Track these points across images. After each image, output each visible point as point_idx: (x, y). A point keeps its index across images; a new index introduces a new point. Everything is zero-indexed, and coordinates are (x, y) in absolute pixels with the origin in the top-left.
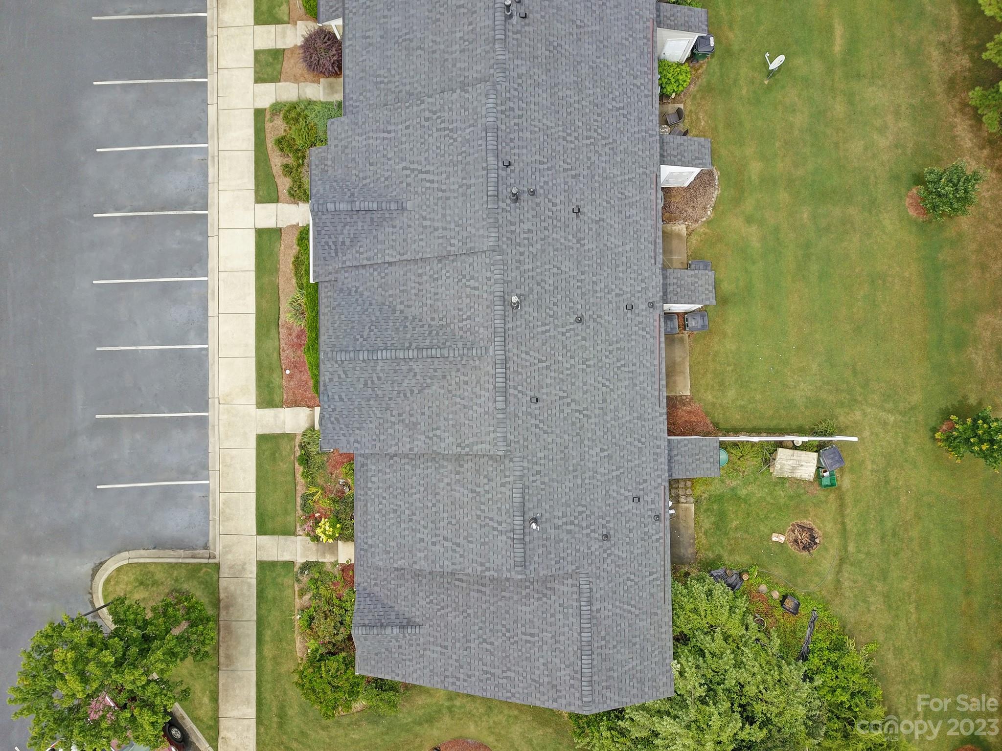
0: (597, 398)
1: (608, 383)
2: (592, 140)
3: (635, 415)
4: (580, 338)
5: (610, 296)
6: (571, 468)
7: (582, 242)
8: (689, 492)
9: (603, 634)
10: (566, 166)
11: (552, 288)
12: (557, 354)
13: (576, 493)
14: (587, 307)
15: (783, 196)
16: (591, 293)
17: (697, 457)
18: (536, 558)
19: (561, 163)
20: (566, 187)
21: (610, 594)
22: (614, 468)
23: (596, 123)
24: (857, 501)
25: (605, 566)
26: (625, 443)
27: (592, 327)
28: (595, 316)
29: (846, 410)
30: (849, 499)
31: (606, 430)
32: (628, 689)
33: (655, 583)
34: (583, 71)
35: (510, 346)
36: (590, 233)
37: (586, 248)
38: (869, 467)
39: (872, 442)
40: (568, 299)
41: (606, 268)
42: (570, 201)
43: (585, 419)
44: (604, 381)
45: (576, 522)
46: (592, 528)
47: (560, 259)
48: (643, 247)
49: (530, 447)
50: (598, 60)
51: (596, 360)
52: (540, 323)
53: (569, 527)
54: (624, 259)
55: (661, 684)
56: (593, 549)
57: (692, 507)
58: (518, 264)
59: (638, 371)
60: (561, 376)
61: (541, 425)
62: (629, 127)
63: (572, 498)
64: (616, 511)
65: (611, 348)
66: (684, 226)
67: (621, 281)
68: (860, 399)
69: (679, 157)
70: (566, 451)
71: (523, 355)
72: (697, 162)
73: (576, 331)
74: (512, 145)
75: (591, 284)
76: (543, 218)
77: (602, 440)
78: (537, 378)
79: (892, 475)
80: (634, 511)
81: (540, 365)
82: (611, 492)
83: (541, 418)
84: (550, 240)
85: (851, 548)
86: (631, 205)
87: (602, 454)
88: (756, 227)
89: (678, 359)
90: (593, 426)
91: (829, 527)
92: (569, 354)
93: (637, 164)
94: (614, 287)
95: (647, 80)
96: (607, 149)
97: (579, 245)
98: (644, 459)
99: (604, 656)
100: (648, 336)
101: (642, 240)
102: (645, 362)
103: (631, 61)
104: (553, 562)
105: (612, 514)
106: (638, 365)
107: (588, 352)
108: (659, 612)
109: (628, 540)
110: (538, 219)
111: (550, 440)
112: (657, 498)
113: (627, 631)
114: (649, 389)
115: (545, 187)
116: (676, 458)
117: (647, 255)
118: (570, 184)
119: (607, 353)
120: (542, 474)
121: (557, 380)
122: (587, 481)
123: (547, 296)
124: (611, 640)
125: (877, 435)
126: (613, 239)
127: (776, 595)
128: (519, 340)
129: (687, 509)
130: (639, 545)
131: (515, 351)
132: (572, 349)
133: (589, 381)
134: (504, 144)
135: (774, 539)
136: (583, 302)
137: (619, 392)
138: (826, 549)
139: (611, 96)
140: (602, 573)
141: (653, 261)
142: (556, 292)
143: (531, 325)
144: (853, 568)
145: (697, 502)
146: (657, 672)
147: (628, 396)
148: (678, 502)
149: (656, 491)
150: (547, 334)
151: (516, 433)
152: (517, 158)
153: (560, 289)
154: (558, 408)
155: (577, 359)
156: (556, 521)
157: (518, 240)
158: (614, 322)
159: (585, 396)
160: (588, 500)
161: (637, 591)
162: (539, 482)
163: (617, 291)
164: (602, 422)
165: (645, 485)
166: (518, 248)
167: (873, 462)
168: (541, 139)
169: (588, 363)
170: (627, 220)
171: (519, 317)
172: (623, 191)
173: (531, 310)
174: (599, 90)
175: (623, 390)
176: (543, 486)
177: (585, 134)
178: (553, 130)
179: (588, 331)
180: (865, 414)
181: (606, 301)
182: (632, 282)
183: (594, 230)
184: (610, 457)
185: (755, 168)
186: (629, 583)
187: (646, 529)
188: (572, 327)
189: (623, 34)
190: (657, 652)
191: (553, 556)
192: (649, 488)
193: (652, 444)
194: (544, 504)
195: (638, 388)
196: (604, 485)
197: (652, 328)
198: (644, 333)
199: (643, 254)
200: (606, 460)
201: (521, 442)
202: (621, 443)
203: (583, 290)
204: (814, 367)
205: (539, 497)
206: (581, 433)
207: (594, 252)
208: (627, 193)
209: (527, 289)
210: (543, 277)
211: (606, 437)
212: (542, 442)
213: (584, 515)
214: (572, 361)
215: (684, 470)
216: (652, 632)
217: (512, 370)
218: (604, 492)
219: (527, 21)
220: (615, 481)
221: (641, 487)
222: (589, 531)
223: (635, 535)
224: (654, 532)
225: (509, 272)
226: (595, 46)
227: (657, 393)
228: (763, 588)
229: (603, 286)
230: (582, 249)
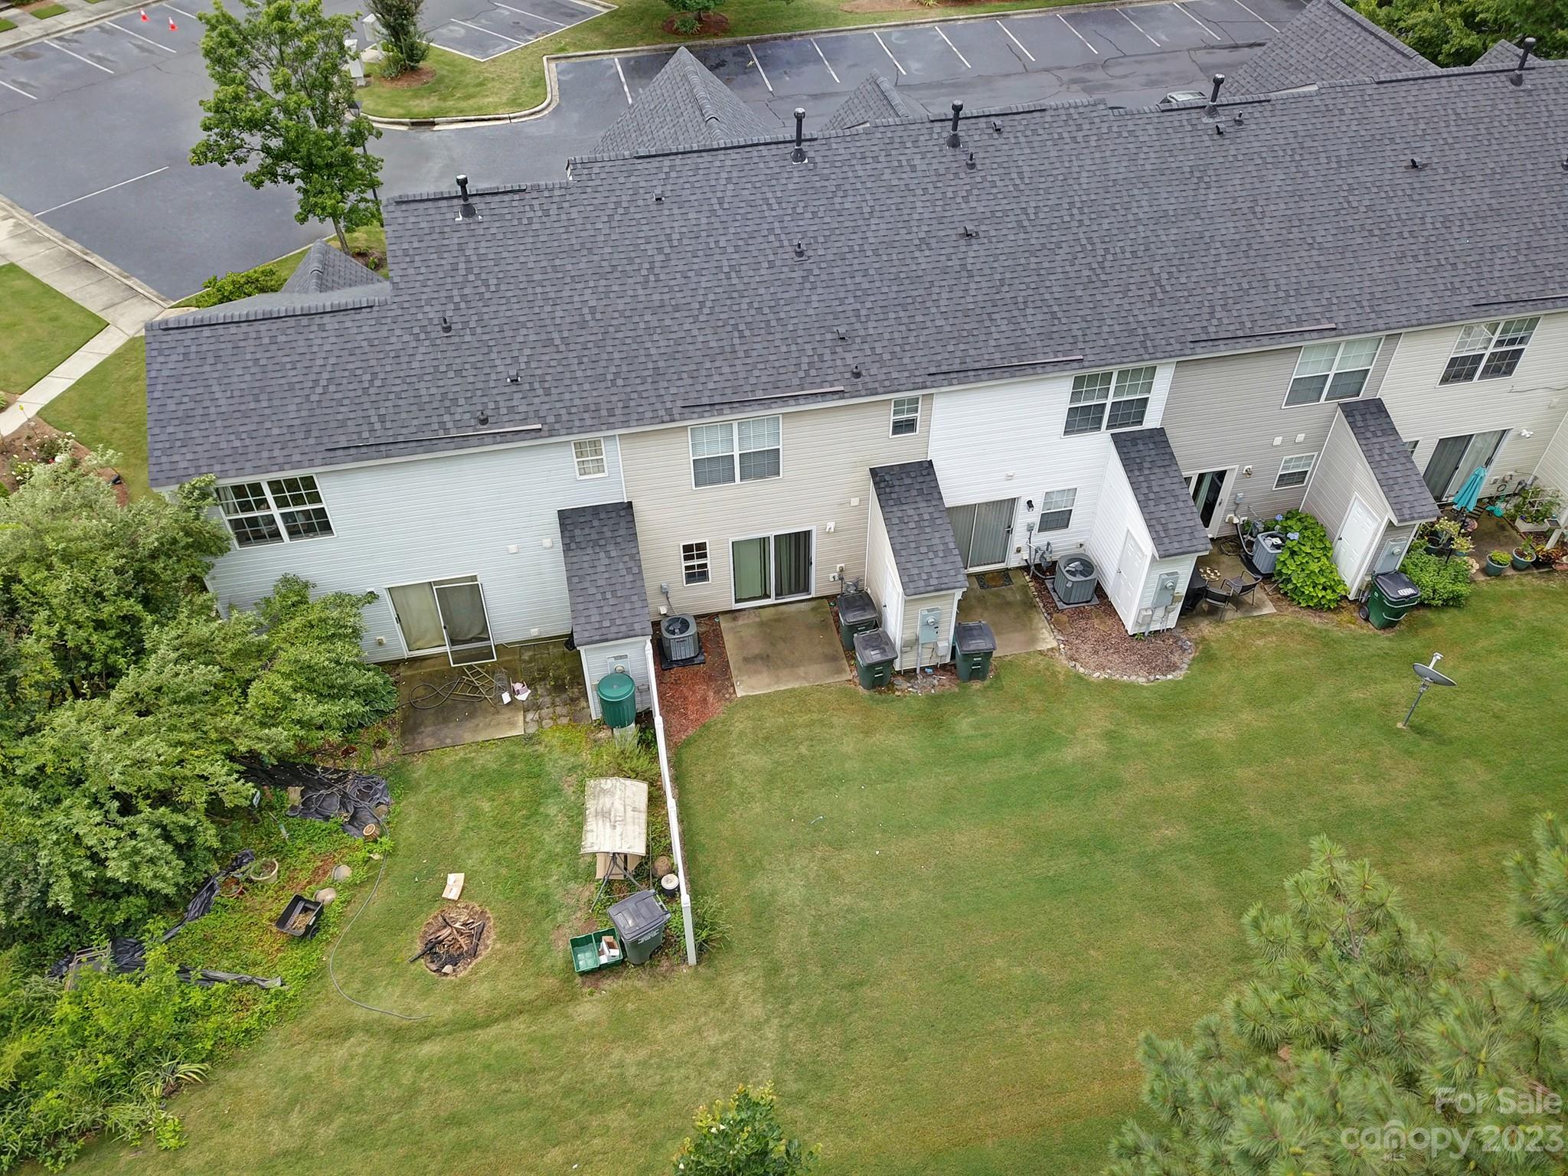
0: (678, 295)
1: (706, 311)
2: (1089, 247)
3: (661, 364)
4: (771, 258)
5: (852, 300)
6: (557, 262)
7: (924, 247)
8: (547, 723)
9: (282, 339)
10: (1031, 211)
11: (838, 207)
12: (737, 224)
13: (519, 273)
14: (823, 265)
15: (1188, 787)
16: (848, 269)
17: (609, 595)
18: (412, 219)
19: (1033, 204)
20: (999, 214)
21: (349, 345)
22: (566, 334)
23: (1118, 250)
24: (544, 1042)
25: (398, 332)
26: (610, 349)
27: (793, 275)
28: (812, 279)
29: (760, 983)
30: (551, 1024)
31: (628, 313)
32: (177, 394)
33: (365, 427)
34: (1189, 223)
35: (734, 156)
36: (943, 258)
37: (917, 254)
38: (630, 1059)
39: (693, 1055)
40: (827, 233)
41: (895, 288)
42: (981, 222)
43: (641, 279)
44: (709, 304)
45: (471, 277)
46: (463, 305)
47: (887, 214)
48: (951, 348)
49: (584, 196)
50: (1218, 245)
51: (741, 287)
52: (779, 194)
53: (462, 266)
54: (919, 318)
55: (175, 458)
56: (427, 309)
57: (519, 731)
58: (859, 156)
59: (737, 362)
60: (704, 234)
61: (621, 211)
62: (1140, 305)
63: (509, 268)
64: (491, 343)
65: (766, 310)
67: (881, 317)
68: (793, 1008)
69: (1152, 496)
70: (585, 252)
71: (724, 175)
72: (1159, 528)
73: (780, 251)
74: (1029, 133)
75: (863, 267)
76: (939, 184)
77: (610, 309)
78: (693, 198)
79: (616, 1118)
80: (494, 377)
81: (714, 201)
82: (524, 331)
83: (632, 210)
84: (911, 199)
85: (428, 1049)
86: (1012, 320)
87: (586, 310)
89: (801, 671)
90: (631, 293)
91: (483, 991)
92: (740, 243)
93: (1084, 325)
94: (869, 305)
95: (1232, 327)
96: (1086, 273)
97: (917, 242)
98: (587, 386)
99: (242, 344)
100: (802, 374)
101: (962, 347)
102: (756, 373)
103: (1247, 299)
104: (406, 246)
105: (486, 337)
106: (748, 361)
107: (751, 273)
108: (312, 441)
109: (443, 369)
110: (935, 179)
111: (599, 226)
112: (518, 417)
113: (282, 381)
114: (711, 385)
115: (987, 184)
116: (602, 555)
117: (939, 357)
118: (1007, 219)
119: (756, 305)
120: (545, 219)
121: (695, 229)
122: (539, 290)
123: (824, 201)
124: (268, 355)
125: (712, 1063)
126: (945, 295)
127: (327, 895)
128: (747, 167)
129: (512, 724)
130: (433, 391)
131: (728, 163)
132: (750, 248)
133: (704, 279)
134: (1024, 122)
135: (451, 877)
136: (830, 257)
137: (695, 332)
138: (426, 992)
139: (1174, 269)
140: (386, 328)
141: (933, 370)
142: (835, 213)
143: (774, 182)
144: (378, 1062)
145: (529, 739)
146: (199, 449)
147: (691, 347)
148: (526, 710)
149: (531, 414)
150: (765, 207)
151: (603, 176)
152: (1013, 141)
153: (841, 219)
154: (652, 233)
155: (736, 256)
156: (472, 245)
157: (893, 152)
158: (811, 312)
159: (678, 275)
160: (510, 294)
161: (352, 394)
162: (532, 214)
163: (863, 312)
164: (641, 306)
165: (540, 392)
166: (883, 153)
167: (643, 1064)
168: (1055, 172)
169: (733, 275)
170: (985, 317)
171: (782, 163)
172: (1030, 305)
173: (796, 180)
174: (1173, 250)
175: (701, 339)
176: (525, 221)
177: (1094, 235)
178: (1076, 187)
179: (785, 269)
180: (757, 1027)
181: (842, 295)
182: (887, 336)
183: (950, 263)
184: (584, 324)
186: (368, 377)
187: (462, 401)
188: (786, 243)
189: (1283, 281)
190: (237, 443)
191: (416, 245)
192: (536, 400)
193: (614, 398)
194: (498, 224)
195: (708, 365)
196: (535, 317)
197: (818, 380)
198: (805, 367)
199: (939, 349)
200: (577, 318)
201: (590, 183)
202: (610, 342)
203: (848, 256)
205: (509, 217)
206: (617, 275)
207: (914, 267)
208: (1029, 311)
209: (825, 171)
210: (850, 193)
211: (616, 315)
212: (595, 214)
213: (483, 289)
214: (730, 249)
215: (580, 573)
216: (276, 431)
217: (699, 160)
218: (522, 319)
219: (1216, 137)
220: (544, 336)
221: (536, 385)
222: (457, 299)
223: (451, 382)
224: (457, 417)
225: (844, 145)
226: (1237, 237)
227: (705, 401)
228: (344, 872)
229: (866, 286)
230: (913, 248)
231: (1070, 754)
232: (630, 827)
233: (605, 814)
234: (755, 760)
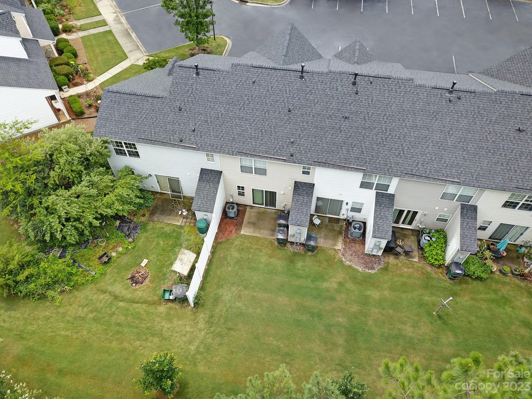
0: (249, 116)
1: (255, 123)
2: (385, 131)
3: (236, 137)
4: (280, 110)
5: (299, 130)
6: (217, 96)
7: (330, 118)
8: (188, 224)
9: (136, 102)
10: (370, 114)
11: (307, 98)
12: (274, 96)
13: (205, 97)
14: (295, 117)
15: (355, 308)
16: (303, 120)
17: (205, 198)
18: (181, 73)
19: (372, 112)
20: (359, 112)
21: (153, 108)
22: (212, 120)
23: (394, 135)
24: (148, 313)
25: (167, 107)
26: (223, 128)
27: (285, 118)
28: (290, 120)
29: (207, 319)
30: (152, 309)
31: (232, 118)
32: (106, 111)
33: (150, 134)
34: (423, 131)
35: (281, 73)
36: (334, 123)
37: (326, 120)
38: (166, 326)
39: (181, 331)
40: (301, 106)
41: (315, 130)
42: (352, 114)
43: (239, 108)
44: (256, 121)
45: (192, 95)
46: (187, 103)
47: (322, 104)
48: (324, 154)
49: (232, 76)
50: (430, 142)
51: (267, 118)
52: (291, 89)
53: (190, 91)
54: (318, 142)
55: (101, 130)
56: (177, 102)
57: (179, 224)
58: (321, 81)
59: (258, 142)
60: (263, 97)
61: (241, 84)
62: (393, 156)
63: (203, 95)
64: (191, 117)
65: (272, 127)
66: (340, 248)
67: (307, 138)
68: (212, 329)
69: (379, 216)
70: (226, 95)
71: (276, 79)
72: (377, 227)
73: (284, 108)
74: (381, 86)
75: (307, 120)
76: (343, 97)
77: (227, 115)
78: (264, 84)
79: (156, 340)
80: (188, 128)
81: (270, 87)
82: (201, 116)
83: (244, 84)
84: (332, 100)
85: (121, 304)
86: (348, 150)
87: (220, 114)
88: (336, 287)
89: (262, 231)
90: (235, 111)
91: (139, 294)
92: (273, 103)
93: (371, 158)
94: (304, 133)
95: (422, 172)
96: (380, 140)
97: (328, 116)
98: (212, 138)
99: (126, 101)
100: (275, 151)
101: (328, 155)
103: (432, 163)
104: (177, 81)
105: (190, 115)
106: (261, 142)
107: (272, 114)
108: (135, 134)
109: (175, 122)
110: (343, 95)
111: (233, 87)
112: (191, 142)
113: (133, 115)
114: (248, 147)
115: (359, 101)
117: (319, 156)
118: (361, 115)
119: (270, 125)
120: (218, 81)
121: (261, 95)
122: (209, 104)
123: (304, 95)
124: (132, 106)
125: (185, 335)
126: (330, 136)
127: (114, 254)
128: (284, 77)
129: (178, 221)
130: (171, 128)
131: (279, 75)
132: (275, 105)
133: (258, 112)
134: (381, 81)
135: (145, 260)
136: (298, 114)
137: (249, 129)
138: (127, 289)
139: (410, 146)
140: (164, 105)
141: (316, 160)
142: (305, 100)
143: (290, 84)
144: (109, 302)
145: (181, 227)
146: (107, 129)
147: (246, 134)
148: (184, 218)
149: (195, 143)
150: (285, 93)
151: (240, 71)
152: (375, 87)
153: (307, 102)
154: (248, 93)
155: (270, 107)
156: (195, 85)
157: (333, 83)
158: (286, 131)
159: (251, 109)
160: (200, 103)
161: (149, 123)
162: (215, 79)
163: (302, 135)
164: (236, 116)
165: (199, 136)
166: (329, 82)
167: (168, 329)
168: (384, 102)
169: (267, 113)
170: (340, 147)
171: (295, 78)
172: (356, 146)
173: (298, 85)
174: (413, 139)
175: (250, 131)
176: (212, 81)
177: (388, 127)
178: (389, 109)
179: (283, 115)
180: (200, 330)
181: (297, 128)
182: (306, 145)
183: (336, 126)
184: (218, 118)
185: (375, 294)
186: (155, 119)
187: (177, 133)
188: (287, 106)
189: (448, 160)
190: (117, 130)
191: (180, 81)
192: (197, 138)
193: (219, 144)
194: (204, 80)
195: (249, 140)
196: (205, 112)
197: (280, 154)
198: (277, 149)
199: (320, 154)
200: (217, 116)
201: (235, 72)
202: (223, 126)
203: (304, 115)
204: (240, 304)
205: (208, 78)
206: (233, 104)
207: (324, 124)
208: (355, 149)
209: (308, 84)
210: (313, 94)
211: (228, 117)
212: (233, 83)
213: (194, 100)
214: (269, 104)
216: (127, 129)
217: (270, 72)
218: (202, 112)
219: (448, 102)
220: (206, 119)
221: (199, 134)
222: (186, 101)
223: (176, 127)
224: (175, 138)
225: (317, 76)
226: (439, 140)
227: (244, 151)
228: (120, 249)
229: (306, 127)
230: (326, 118)
231: (325, 285)
232: (186, 266)
233: (181, 260)
234: (236, 255)
